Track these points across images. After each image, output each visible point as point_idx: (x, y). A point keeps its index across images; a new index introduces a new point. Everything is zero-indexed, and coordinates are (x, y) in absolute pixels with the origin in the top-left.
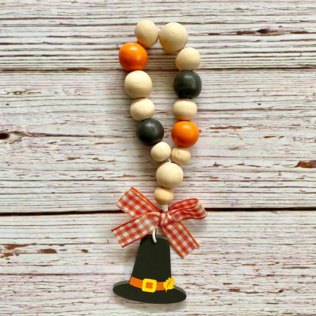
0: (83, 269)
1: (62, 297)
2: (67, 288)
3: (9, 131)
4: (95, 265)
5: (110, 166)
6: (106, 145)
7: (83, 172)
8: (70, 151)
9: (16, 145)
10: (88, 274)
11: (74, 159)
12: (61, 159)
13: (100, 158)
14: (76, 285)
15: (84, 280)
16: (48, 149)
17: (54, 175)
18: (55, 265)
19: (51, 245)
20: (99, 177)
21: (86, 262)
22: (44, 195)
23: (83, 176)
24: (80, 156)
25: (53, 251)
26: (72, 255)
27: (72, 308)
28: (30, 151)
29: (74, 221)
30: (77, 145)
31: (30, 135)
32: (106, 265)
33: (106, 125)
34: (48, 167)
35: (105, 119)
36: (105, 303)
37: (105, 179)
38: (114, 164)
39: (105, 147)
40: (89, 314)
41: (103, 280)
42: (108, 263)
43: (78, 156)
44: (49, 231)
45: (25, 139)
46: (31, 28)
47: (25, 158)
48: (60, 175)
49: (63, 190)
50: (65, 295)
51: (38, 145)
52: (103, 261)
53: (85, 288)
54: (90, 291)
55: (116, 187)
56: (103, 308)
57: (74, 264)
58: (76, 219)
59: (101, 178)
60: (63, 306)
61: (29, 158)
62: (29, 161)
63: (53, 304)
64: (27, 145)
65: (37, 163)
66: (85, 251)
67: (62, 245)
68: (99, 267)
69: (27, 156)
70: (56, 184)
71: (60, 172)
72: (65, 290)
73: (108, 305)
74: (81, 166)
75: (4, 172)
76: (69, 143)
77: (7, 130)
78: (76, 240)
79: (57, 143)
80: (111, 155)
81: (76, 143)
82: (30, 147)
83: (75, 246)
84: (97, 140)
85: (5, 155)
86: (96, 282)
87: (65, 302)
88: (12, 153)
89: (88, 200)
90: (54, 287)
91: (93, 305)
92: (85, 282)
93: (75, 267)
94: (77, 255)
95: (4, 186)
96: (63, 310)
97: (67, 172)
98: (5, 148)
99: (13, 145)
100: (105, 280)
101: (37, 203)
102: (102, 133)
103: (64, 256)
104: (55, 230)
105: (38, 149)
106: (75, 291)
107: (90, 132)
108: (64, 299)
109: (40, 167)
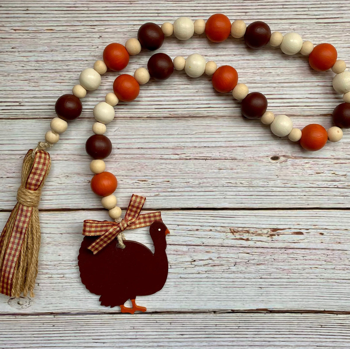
0: (319, 246)
1: (304, 263)
2: (308, 257)
3: (279, 155)
4: (328, 243)
5: (343, 178)
6: (341, 165)
7: (325, 182)
8: (318, 168)
9: (283, 164)
10: (322, 249)
11: (320, 173)
12: (311, 173)
13: (337, 173)
14: (314, 256)
15: (319, 253)
16: (304, 167)
17: (307, 183)
18: (302, 243)
19: (300, 229)
20: (335, 186)
21: (322, 241)
22: (299, 197)
23: (325, 184)
24: (324, 171)
25: (301, 233)
26: (313, 236)
27: (311, 271)
28: (293, 168)
29: (316, 214)
30: (322, 164)
31: (293, 158)
32: (335, 244)
33: (342, 151)
34: (303, 178)
35: (342, 148)
36: (332, 269)
37: (339, 187)
38: (345, 177)
39: (341, 166)
40: (321, 276)
41: (332, 253)
42: (337, 242)
43: (322, 172)
44: (300, 220)
45: (289, 161)
46: (299, 89)
47: (289, 172)
48: (310, 184)
49: (311, 194)
50: (306, 262)
51: (297, 164)
52: (333, 241)
53: (320, 258)
54: (323, 260)
55: (346, 192)
56: (330, 273)
57: (314, 242)
58: (318, 213)
59: (336, 187)
60: (304, 270)
61: (292, 173)
62: (291, 175)
63: (298, 268)
64: (291, 164)
65: (296, 176)
66: (322, 234)
67: (308, 229)
68: (330, 245)
69: (290, 171)
70: (307, 189)
71: (310, 182)
72: (307, 259)
73: (334, 270)
74: (324, 178)
75: (274, 182)
76: (317, 163)
77: (278, 154)
78: (316, 226)
79: (310, 163)
80: (344, 171)
81: (322, 163)
82: (293, 165)
83: (316, 230)
84: (336, 161)
85: (276, 171)
86: (327, 255)
87: (306, 266)
88: (281, 169)
89: (326, 200)
90: (300, 257)
91: (324, 270)
92: (320, 254)
93: (315, 244)
94: (317, 236)
95: (273, 191)
96: (304, 272)
97: (315, 182)
98: (276, 166)
99: (282, 164)
100: (333, 254)
101: (294, 202)
102: (340, 157)
103: (308, 236)
104: (304, 220)
105: (298, 167)
106: (313, 260)
107: (332, 156)
108: (305, 265)
109: (297, 178)
